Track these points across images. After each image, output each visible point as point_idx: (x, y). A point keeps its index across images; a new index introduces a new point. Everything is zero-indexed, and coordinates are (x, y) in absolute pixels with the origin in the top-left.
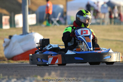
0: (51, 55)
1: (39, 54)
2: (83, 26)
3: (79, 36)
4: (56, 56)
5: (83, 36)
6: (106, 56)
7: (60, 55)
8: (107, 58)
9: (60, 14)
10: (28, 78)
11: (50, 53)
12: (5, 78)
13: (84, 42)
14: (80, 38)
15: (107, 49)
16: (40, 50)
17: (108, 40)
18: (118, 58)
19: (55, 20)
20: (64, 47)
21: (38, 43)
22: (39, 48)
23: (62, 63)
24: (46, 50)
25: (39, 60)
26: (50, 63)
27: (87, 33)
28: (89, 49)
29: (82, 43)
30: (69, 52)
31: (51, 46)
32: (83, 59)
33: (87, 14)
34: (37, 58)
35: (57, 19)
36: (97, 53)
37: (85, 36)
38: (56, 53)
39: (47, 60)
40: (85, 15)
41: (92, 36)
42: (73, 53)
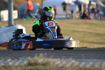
0: (24, 42)
1: (15, 41)
2: (48, 19)
3: (46, 27)
4: (28, 43)
5: (50, 27)
6: (67, 43)
7: (31, 42)
8: (68, 45)
9: (37, 10)
10: (21, 58)
11: (23, 40)
12: (2, 59)
13: (51, 32)
14: (47, 28)
15: (68, 38)
16: (15, 38)
17: (77, 31)
18: (77, 45)
19: (34, 15)
20: (34, 36)
21: (14, 33)
22: (15, 37)
23: (33, 48)
24: (20, 38)
25: (15, 45)
26: (23, 48)
27: (53, 25)
28: (55, 37)
29: (49, 32)
30: (38, 40)
31: (24, 35)
32: (49, 45)
33: (51, 9)
34: (13, 44)
35: (36, 14)
36: (60, 40)
37: (51, 27)
38: (28, 40)
39: (21, 45)
40: (49, 10)
41: (56, 27)
42: (42, 40)
